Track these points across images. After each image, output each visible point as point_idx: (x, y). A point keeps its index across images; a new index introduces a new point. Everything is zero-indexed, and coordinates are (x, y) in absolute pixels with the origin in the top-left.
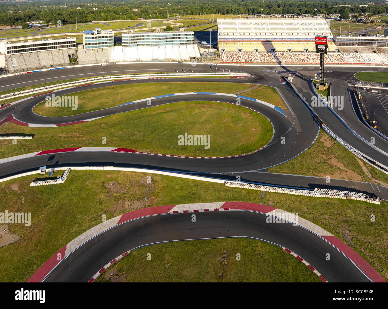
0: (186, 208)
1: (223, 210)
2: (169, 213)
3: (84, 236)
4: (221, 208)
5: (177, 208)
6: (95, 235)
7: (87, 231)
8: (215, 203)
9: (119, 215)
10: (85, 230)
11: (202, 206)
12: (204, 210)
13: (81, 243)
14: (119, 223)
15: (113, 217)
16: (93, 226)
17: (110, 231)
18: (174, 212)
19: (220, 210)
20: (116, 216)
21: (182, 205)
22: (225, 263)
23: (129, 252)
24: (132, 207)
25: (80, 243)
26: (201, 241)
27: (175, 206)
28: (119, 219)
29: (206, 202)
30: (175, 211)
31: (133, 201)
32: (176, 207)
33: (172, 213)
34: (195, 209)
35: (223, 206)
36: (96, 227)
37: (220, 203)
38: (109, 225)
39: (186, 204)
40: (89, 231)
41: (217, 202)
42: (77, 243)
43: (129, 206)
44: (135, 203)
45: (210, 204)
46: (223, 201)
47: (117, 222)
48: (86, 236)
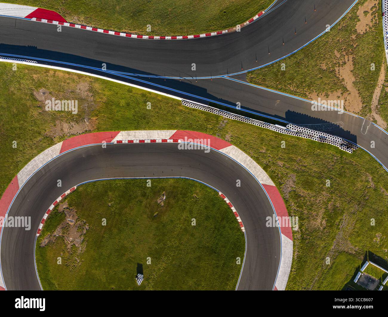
0: (131, 137)
1: (171, 141)
2: (112, 142)
3: (31, 167)
4: (170, 139)
5: (121, 136)
6: (41, 166)
7: (31, 161)
8: (165, 131)
9: (59, 142)
10: (29, 160)
11: (149, 134)
12: (151, 140)
13: (30, 174)
14: (61, 152)
15: (53, 145)
16: (36, 155)
17: (54, 161)
18: (118, 142)
19: (169, 141)
20: (56, 144)
21: (127, 131)
22: (161, 204)
23: (75, 187)
24: (71, 131)
25: (28, 174)
26: (143, 180)
27: (118, 133)
28: (60, 147)
29: (155, 130)
30: (118, 140)
31: (71, 123)
32: (120, 134)
33: (116, 143)
34: (141, 139)
35: (173, 136)
36: (39, 156)
37: (170, 131)
38: (51, 154)
39: (132, 131)
40: (34, 160)
41: (167, 130)
42: (26, 174)
43: (69, 129)
44: (74, 125)
45: (159, 133)
46: (174, 129)
47: (59, 151)
48: (32, 166)
